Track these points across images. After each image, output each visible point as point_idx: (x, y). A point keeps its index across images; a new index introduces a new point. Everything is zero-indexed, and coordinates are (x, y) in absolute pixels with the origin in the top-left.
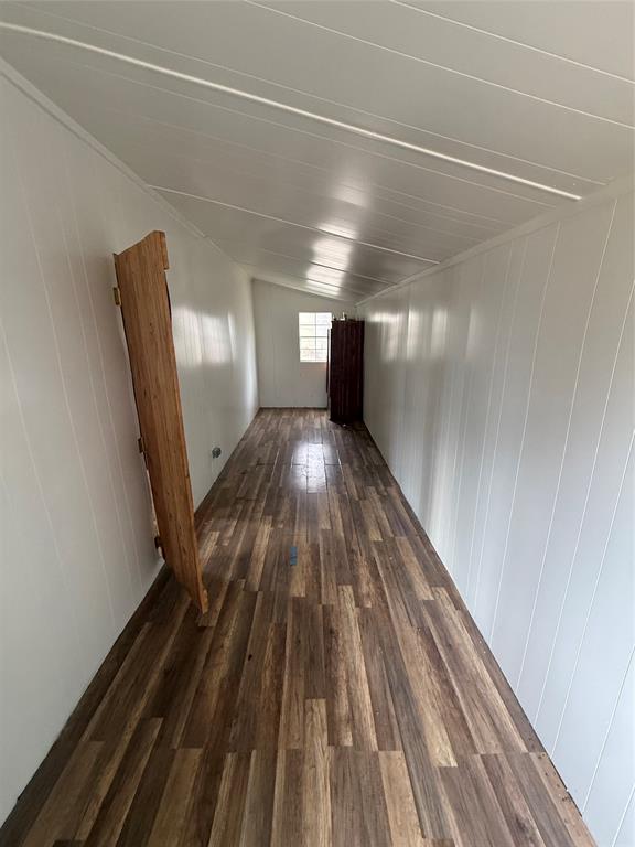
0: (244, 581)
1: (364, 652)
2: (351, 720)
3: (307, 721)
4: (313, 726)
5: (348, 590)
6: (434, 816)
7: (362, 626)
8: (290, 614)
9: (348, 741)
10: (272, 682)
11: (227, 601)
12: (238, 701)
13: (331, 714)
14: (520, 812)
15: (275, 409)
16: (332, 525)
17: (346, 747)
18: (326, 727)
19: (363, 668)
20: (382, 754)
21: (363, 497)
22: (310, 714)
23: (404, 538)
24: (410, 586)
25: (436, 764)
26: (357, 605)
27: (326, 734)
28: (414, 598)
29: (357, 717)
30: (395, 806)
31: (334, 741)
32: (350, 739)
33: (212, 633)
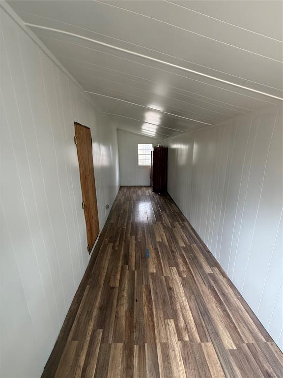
0: (127, 266)
1: (186, 297)
2: (186, 328)
3: (167, 330)
4: (170, 332)
5: (175, 269)
6: (231, 371)
7: (183, 286)
8: (151, 281)
9: (187, 339)
10: (148, 312)
11: (121, 275)
12: (135, 321)
13: (177, 326)
14: (268, 369)
15: (127, 186)
16: (162, 240)
17: (187, 341)
18: (176, 332)
19: (188, 305)
20: (202, 344)
21: (174, 227)
22: (167, 326)
23: (195, 245)
24: (201, 267)
25: (227, 348)
26: (180, 276)
27: (176, 335)
28: (204, 272)
29: (189, 327)
30: (212, 367)
31: (180, 338)
32: (187, 337)
33: (117, 290)
